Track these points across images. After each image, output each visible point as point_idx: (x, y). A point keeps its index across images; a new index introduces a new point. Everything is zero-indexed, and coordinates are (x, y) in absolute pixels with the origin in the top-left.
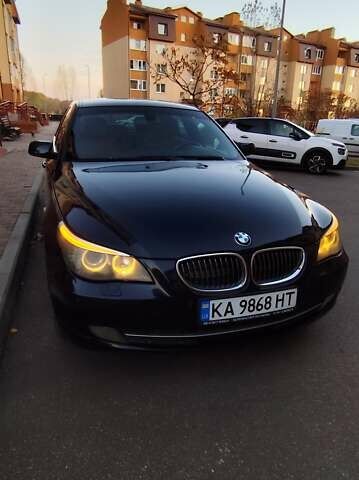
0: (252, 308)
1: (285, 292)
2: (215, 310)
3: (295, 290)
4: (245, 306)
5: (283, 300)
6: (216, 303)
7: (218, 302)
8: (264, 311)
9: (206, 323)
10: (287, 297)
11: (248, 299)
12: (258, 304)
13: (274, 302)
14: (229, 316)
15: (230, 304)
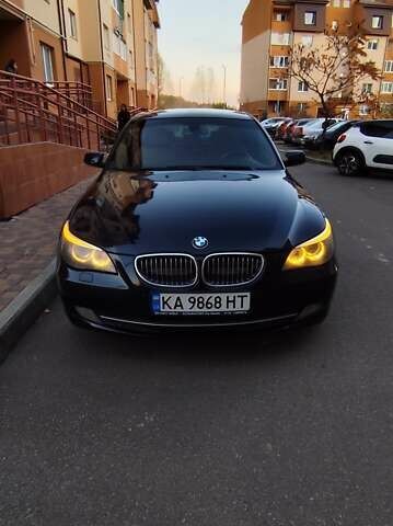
0: (201, 305)
1: (237, 294)
2: (165, 303)
3: (248, 294)
4: (194, 303)
5: (234, 301)
6: (166, 296)
7: (169, 295)
8: (213, 309)
9: (157, 313)
10: (238, 300)
11: (197, 296)
12: (207, 303)
13: (224, 302)
14: (179, 309)
15: (178, 299)
